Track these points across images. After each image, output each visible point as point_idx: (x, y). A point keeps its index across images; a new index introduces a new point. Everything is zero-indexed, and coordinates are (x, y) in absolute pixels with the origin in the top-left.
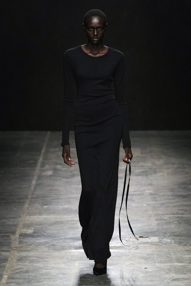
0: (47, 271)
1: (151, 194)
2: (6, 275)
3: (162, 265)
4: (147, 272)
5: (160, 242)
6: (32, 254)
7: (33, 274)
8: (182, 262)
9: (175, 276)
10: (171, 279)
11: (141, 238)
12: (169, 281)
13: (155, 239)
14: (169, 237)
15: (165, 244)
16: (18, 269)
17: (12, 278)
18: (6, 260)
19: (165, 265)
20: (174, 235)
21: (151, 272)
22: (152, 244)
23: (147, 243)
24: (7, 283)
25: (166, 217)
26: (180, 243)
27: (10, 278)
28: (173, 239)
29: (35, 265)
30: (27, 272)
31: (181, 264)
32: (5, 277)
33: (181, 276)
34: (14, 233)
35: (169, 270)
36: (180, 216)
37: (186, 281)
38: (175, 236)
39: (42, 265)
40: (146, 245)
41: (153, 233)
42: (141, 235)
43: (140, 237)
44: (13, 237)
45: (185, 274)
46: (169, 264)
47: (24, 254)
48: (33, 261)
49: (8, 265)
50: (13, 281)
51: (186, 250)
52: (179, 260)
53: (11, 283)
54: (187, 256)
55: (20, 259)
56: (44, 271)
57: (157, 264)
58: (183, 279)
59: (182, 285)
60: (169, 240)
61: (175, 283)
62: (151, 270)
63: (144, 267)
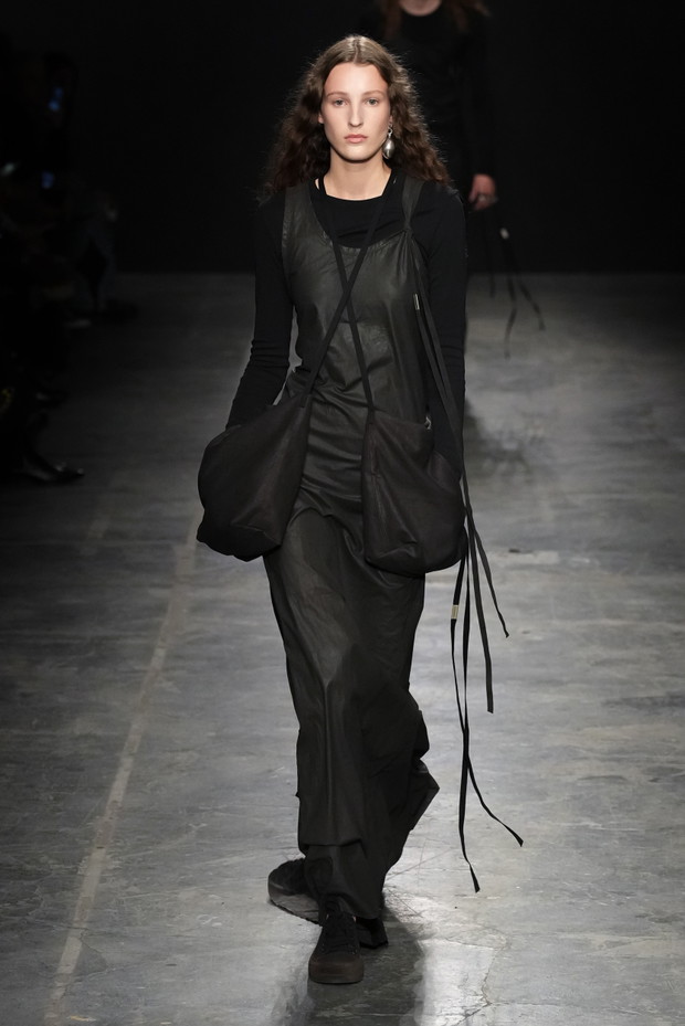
0: (266, 638)
2: (162, 648)
3: (569, 626)
4: (530, 643)
5: (563, 563)
6: (228, 593)
7: (232, 647)
8: (619, 617)
9: (604, 653)
10: (592, 661)
11: (513, 555)
12: (588, 666)
13: (548, 557)
14: (588, 550)
15: (578, 569)
16: (193, 633)
17: (179, 657)
18: (161, 608)
19: (578, 623)
20: (599, 546)
21: (539, 642)
22: (541, 568)
23: (529, 567)
24: (166, 670)
25: (580, 500)
26: (615, 568)
27: (175, 656)
28: (599, 557)
29: (239, 622)
30: (216, 640)
31: (617, 623)
32: (160, 653)
33: (617, 654)
34: (183, 539)
35: (587, 639)
36: (615, 496)
37: (630, 666)
38: (604, 548)
39: (255, 624)
40: (527, 573)
41: (545, 543)
42: (514, 547)
43: (512, 551)
44: (180, 551)
45: (627, 648)
46: (584, 623)
47: (207, 594)
48: (231, 613)
49: (166, 623)
50: (180, 663)
51: (632, 587)
52: (611, 612)
53: (174, 668)
54: (633, 602)
55: (199, 608)
57: (556, 623)
58: (623, 660)
59: (619, 676)
60: (587, 561)
61: (602, 672)
62: (537, 638)
63: (522, 629)
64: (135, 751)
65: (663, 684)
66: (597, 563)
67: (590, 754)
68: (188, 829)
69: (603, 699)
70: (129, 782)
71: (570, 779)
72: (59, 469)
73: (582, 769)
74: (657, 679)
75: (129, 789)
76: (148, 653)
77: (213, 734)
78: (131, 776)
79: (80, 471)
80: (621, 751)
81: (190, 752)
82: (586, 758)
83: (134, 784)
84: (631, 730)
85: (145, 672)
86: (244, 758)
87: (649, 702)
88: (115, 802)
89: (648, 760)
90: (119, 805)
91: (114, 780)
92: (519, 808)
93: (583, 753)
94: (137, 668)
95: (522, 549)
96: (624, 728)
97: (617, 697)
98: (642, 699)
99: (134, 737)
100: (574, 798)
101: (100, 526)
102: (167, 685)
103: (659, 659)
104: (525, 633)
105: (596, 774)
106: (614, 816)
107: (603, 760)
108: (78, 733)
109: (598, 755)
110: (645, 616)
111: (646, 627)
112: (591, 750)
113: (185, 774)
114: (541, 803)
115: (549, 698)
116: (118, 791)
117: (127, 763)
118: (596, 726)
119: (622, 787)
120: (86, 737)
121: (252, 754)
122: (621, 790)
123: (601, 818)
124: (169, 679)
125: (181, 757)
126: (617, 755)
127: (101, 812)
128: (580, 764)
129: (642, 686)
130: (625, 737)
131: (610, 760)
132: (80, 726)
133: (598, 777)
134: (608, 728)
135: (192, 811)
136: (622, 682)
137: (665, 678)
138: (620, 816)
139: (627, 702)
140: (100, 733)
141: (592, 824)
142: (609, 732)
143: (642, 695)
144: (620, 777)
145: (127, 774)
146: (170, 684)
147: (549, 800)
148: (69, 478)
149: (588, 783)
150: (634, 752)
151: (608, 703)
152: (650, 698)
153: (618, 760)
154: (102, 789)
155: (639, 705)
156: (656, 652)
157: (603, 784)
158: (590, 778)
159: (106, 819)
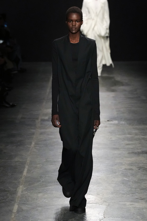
0: (56, 140)
1: (113, 97)
2: (34, 142)
3: (120, 137)
4: (112, 140)
5: (119, 123)
6: (48, 130)
7: (49, 142)
9: (127, 142)
10: (125, 144)
11: (108, 122)
12: (124, 145)
13: (116, 122)
14: (124, 120)
15: (122, 124)
16: (40, 139)
17: (37, 144)
18: (33, 134)
19: (122, 136)
22: (114, 124)
23: (111, 124)
25: (122, 110)
26: (130, 124)
27: (36, 144)
28: (126, 122)
29: (50, 136)
30: (45, 140)
31: (130, 136)
32: (33, 143)
33: (130, 142)
34: (37, 119)
35: (124, 139)
36: (130, 109)
37: (133, 145)
38: (127, 120)
39: (53, 137)
41: (115, 119)
42: (108, 120)
44: (37, 121)
45: (133, 141)
46: (124, 136)
47: (43, 130)
48: (48, 135)
49: (34, 137)
50: (37, 145)
51: (133, 128)
52: (129, 134)
53: (36, 147)
54: (134, 131)
55: (41, 134)
56: (55, 140)
57: (118, 136)
59: (131, 147)
60: (124, 123)
61: (128, 146)
62: (114, 139)
63: (110, 137)
64: (28, 164)
65: (140, 149)
66: (126, 123)
67: (125, 164)
68: (40, 181)
69: (128, 152)
70: (27, 171)
71: (121, 169)
72: (11, 104)
73: (124, 167)
74: (139, 148)
75: (27, 172)
76: (31, 143)
77: (45, 161)
78: (28, 170)
79: (15, 105)
80: (132, 163)
81: (40, 165)
82: (124, 165)
83: (29, 171)
84: (134, 159)
85: (30, 147)
86: (52, 166)
87: (137, 153)
88: (24, 175)
89: (138, 165)
90: (25, 176)
91: (24, 171)
92: (110, 176)
93: (124, 164)
94: (29, 146)
95: (110, 120)
96: (133, 158)
97: (131, 152)
98: (136, 152)
99: (28, 161)
100: (122, 173)
101: (20, 116)
102: (35, 150)
103: (140, 143)
104: (111, 138)
105: (127, 168)
106: (131, 177)
107: (128, 165)
108: (16, 161)
109: (127, 164)
110: (136, 134)
111: (137, 137)
112: (126, 163)
113: (39, 169)
114: (115, 174)
115: (116, 152)
116: (25, 173)
117: (27, 167)
118: (126, 158)
119: (132, 171)
120: (18, 161)
121: (53, 165)
122: (132, 172)
123: (128, 177)
124: (35, 149)
125: (38, 165)
126: (131, 164)
127: (21, 178)
128: (123, 166)
129: (136, 149)
130: (133, 160)
131: (129, 165)
132: (17, 159)
133: (127, 169)
134: (129, 158)
135: (41, 177)
136: (132, 149)
137: (141, 148)
138: (132, 177)
139: (133, 153)
140: (21, 160)
141: (126, 179)
142: (129, 159)
143: (136, 151)
144: (132, 169)
145: (27, 169)
146: (36, 150)
147: (117, 174)
148: (13, 106)
149: (125, 170)
150: (135, 163)
151: (129, 153)
152: (137, 152)
153: (131, 165)
154: (22, 172)
155: (135, 153)
156: (139, 142)
157: (128, 170)
158: (125, 169)
159: (22, 179)
